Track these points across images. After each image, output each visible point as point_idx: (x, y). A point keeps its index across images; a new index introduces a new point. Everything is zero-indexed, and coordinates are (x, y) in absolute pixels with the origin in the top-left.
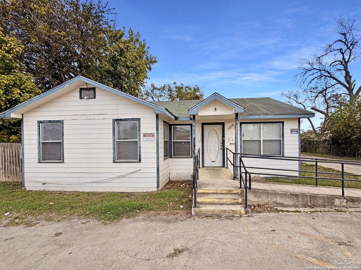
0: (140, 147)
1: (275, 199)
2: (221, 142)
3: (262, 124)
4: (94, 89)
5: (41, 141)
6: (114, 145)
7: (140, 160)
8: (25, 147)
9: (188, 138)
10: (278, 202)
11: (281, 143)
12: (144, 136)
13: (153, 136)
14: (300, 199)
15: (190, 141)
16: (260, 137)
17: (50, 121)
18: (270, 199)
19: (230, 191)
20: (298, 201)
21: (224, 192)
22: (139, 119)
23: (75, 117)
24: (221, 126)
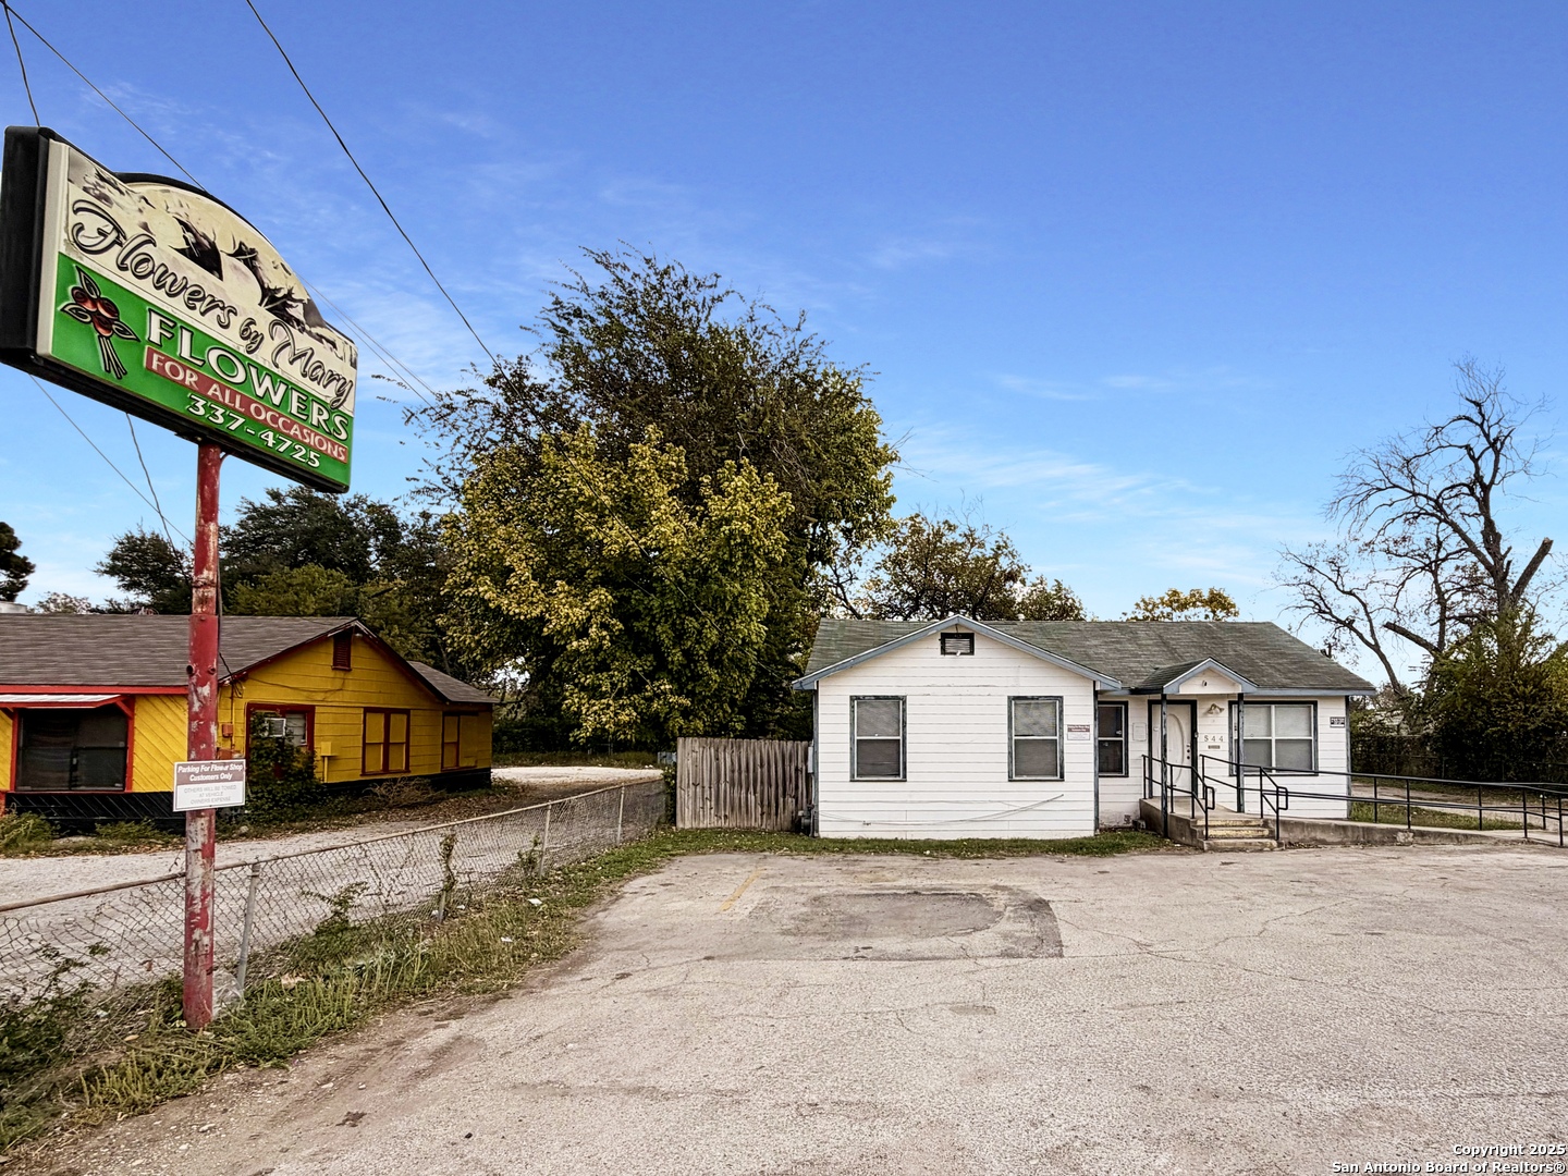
0: (1062, 752)
1: (1313, 834)
2: (1187, 742)
3: (1273, 706)
4: (970, 637)
5: (856, 738)
6: (1010, 746)
7: (1062, 776)
8: (821, 748)
9: (1118, 732)
10: (1318, 838)
11: (1311, 746)
12: (1070, 730)
13: (1088, 730)
14: (1350, 834)
15: (1123, 739)
16: (1269, 733)
17: (877, 698)
18: (1306, 833)
19: (1247, 822)
20: (1347, 837)
21: (1238, 823)
22: (1061, 697)
23: (928, 691)
24: (1187, 708)
